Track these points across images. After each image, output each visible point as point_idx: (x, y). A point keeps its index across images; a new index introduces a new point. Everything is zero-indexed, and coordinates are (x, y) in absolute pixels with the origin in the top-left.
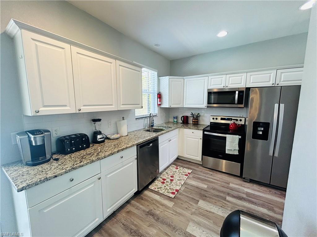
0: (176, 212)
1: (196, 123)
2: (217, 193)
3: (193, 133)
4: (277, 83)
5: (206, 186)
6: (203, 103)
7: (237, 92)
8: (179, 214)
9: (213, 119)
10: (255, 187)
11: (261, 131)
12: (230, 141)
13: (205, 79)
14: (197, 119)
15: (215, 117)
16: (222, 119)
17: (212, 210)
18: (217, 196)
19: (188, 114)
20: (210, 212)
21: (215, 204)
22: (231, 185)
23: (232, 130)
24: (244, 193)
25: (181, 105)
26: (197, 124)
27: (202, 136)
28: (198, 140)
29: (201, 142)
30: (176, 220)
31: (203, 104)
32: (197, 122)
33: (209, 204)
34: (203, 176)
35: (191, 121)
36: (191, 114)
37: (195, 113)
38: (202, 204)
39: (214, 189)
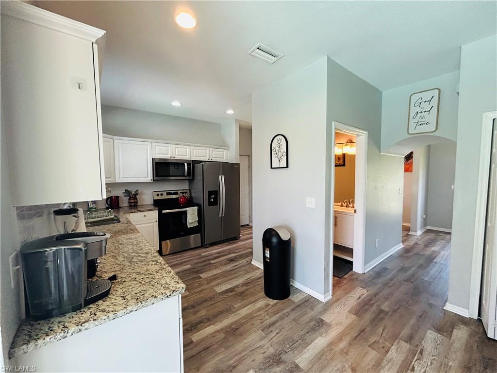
0: (197, 293)
1: (134, 205)
2: (203, 264)
3: (145, 216)
4: (210, 159)
5: (189, 266)
6: (147, 176)
7: (186, 164)
8: (201, 291)
9: (158, 195)
10: (216, 247)
11: (213, 198)
12: (191, 213)
13: (147, 145)
14: (136, 199)
15: (160, 193)
16: (168, 194)
17: (214, 273)
18: (204, 266)
20: (215, 275)
21: (210, 270)
22: (203, 254)
23: (182, 204)
24: (215, 254)
26: (137, 205)
27: (157, 218)
28: (152, 224)
29: (156, 225)
30: (205, 295)
31: (148, 177)
32: (137, 202)
33: (207, 272)
34: (175, 261)
35: (124, 202)
37: (133, 190)
38: (203, 276)
39: (197, 263)
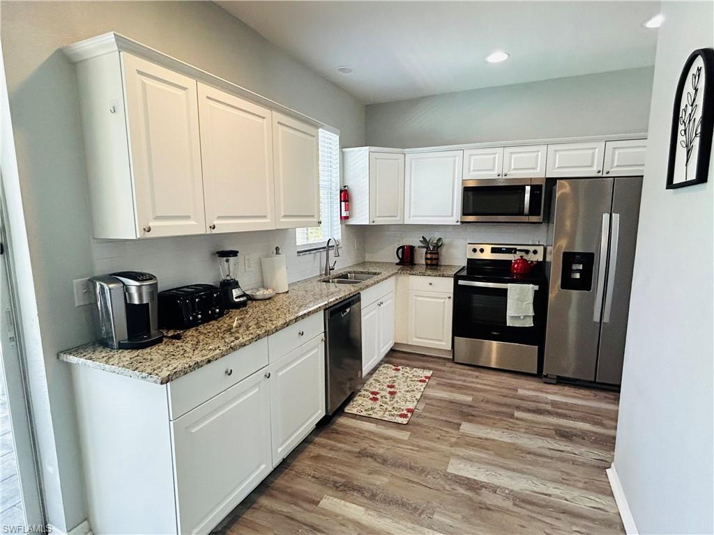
0: (418, 446)
1: (434, 264)
2: (495, 408)
3: (431, 284)
4: (606, 170)
5: (469, 399)
6: (450, 215)
7: (528, 188)
8: (427, 448)
9: (475, 250)
10: (568, 390)
11: (578, 271)
12: (516, 297)
13: (455, 156)
14: (437, 253)
15: (478, 247)
16: (494, 251)
17: (491, 436)
18: (497, 413)
19: (415, 241)
20: (486, 439)
21: (493, 426)
22: (521, 392)
23: (517, 274)
24: (546, 403)
25: (398, 218)
26: (437, 265)
27: (452, 292)
28: (442, 301)
29: (449, 305)
30: (422, 458)
31: (452, 216)
32: (437, 259)
33: (481, 427)
34: (460, 380)
36: (421, 241)
37: (434, 236)
38: (466, 427)
39: (487, 402)
